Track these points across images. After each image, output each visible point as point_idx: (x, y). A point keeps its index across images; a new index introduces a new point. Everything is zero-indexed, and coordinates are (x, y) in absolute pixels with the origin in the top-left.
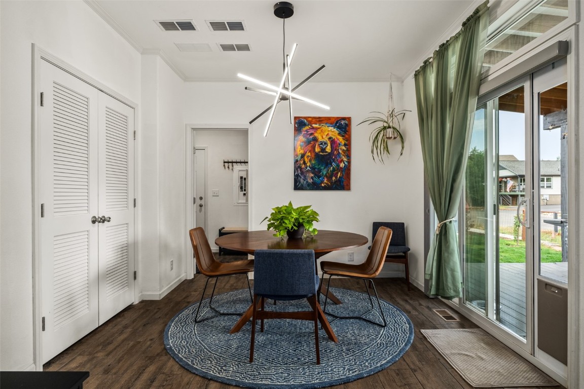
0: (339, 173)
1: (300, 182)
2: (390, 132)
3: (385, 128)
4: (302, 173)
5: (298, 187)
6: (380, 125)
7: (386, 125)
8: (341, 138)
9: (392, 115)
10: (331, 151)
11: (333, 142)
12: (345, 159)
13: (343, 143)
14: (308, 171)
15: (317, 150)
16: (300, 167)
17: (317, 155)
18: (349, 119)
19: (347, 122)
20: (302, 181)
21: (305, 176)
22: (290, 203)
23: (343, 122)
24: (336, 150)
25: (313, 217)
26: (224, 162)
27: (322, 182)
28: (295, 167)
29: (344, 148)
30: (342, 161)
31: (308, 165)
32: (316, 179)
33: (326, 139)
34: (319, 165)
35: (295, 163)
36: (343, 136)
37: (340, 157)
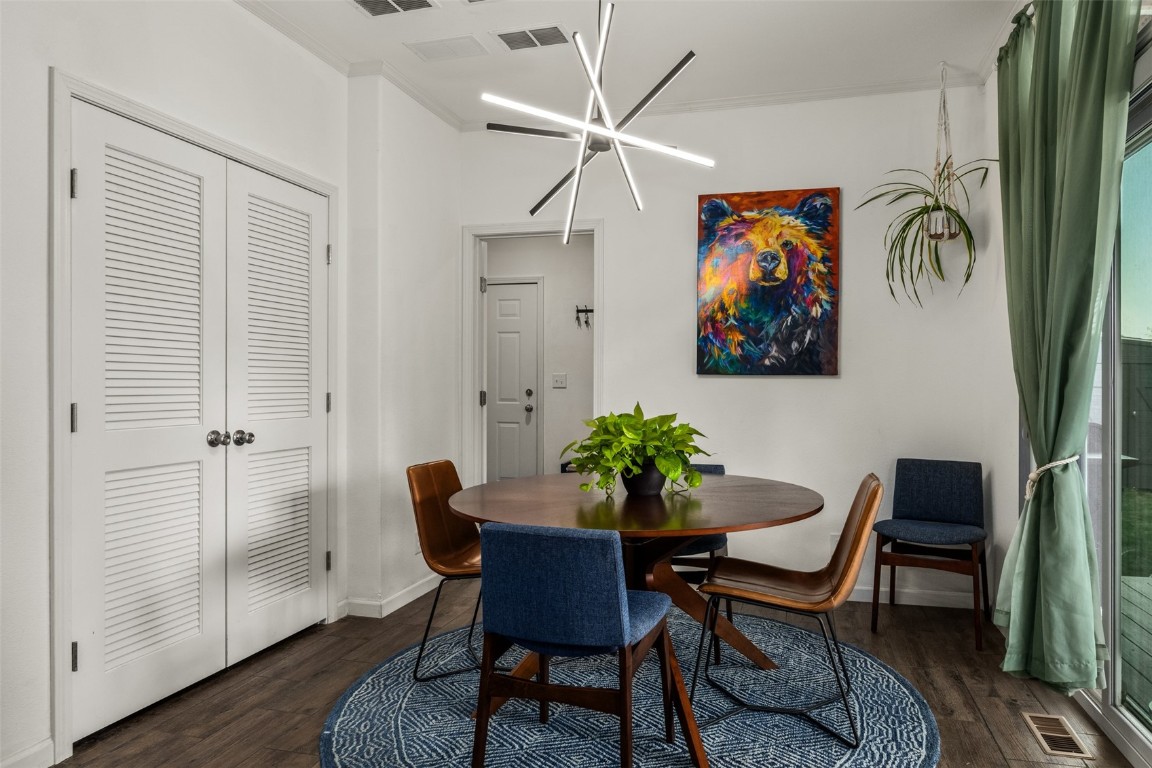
0: (809, 332)
1: (711, 355)
2: (938, 220)
3: (926, 210)
5: (706, 365)
6: (918, 201)
7: (927, 201)
8: (813, 243)
9: (945, 173)
10: (790, 274)
11: (792, 252)
12: (824, 296)
13: (819, 255)
14: (731, 328)
15: (754, 272)
16: (713, 322)
17: (754, 288)
18: (835, 193)
19: (829, 202)
20: (716, 352)
21: (724, 341)
23: (818, 202)
24: (799, 273)
27: (766, 354)
29: (821, 267)
30: (817, 300)
31: (731, 312)
32: (751, 348)
33: (775, 247)
34: (757, 311)
36: (818, 237)
37: (811, 292)
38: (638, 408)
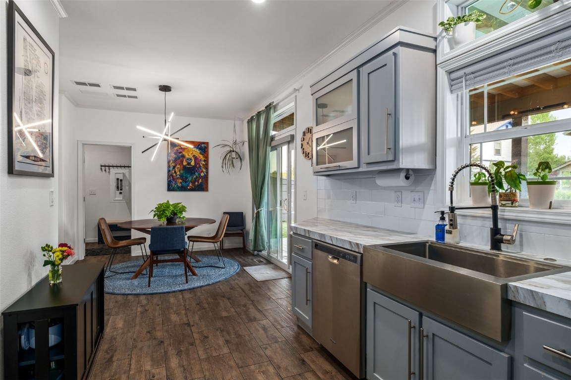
0: (200, 180)
1: (172, 186)
2: (234, 155)
3: (231, 151)
4: (174, 179)
5: (170, 188)
6: (228, 149)
7: (232, 149)
8: (201, 157)
9: (235, 143)
10: (195, 164)
11: (196, 158)
12: (204, 170)
13: (203, 160)
14: (178, 178)
15: (185, 163)
16: (173, 176)
17: (184, 167)
18: (207, 143)
19: (206, 146)
20: (173, 185)
21: (176, 182)
22: (168, 201)
23: (203, 145)
24: (198, 164)
25: (183, 209)
26: (101, 166)
27: (188, 185)
28: (168, 175)
29: (204, 163)
30: (202, 171)
31: (178, 173)
32: (184, 184)
33: (191, 156)
34: (186, 174)
35: (168, 172)
36: (203, 155)
37: (201, 169)
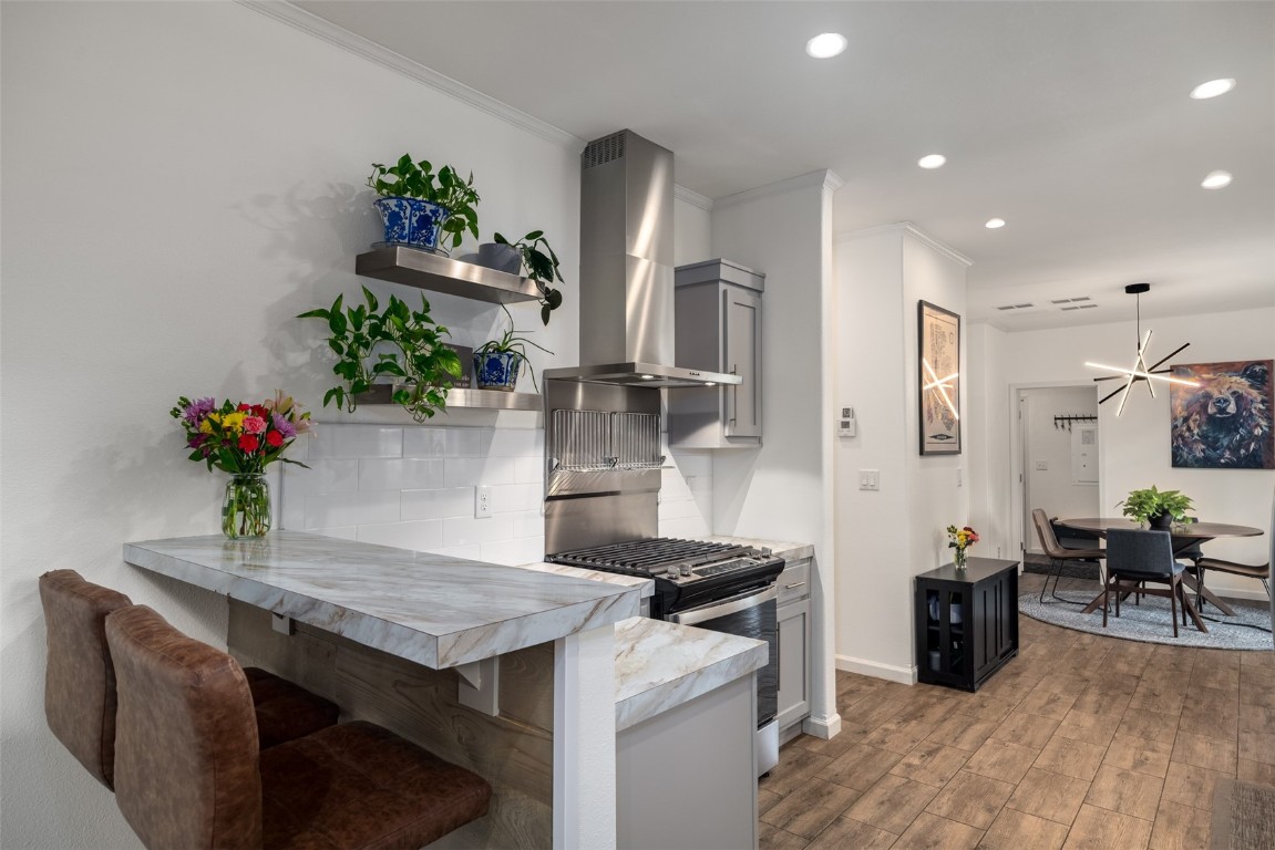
0: (1253, 445)
1: (1182, 456)
4: (1185, 444)
5: (1177, 462)
8: (1254, 393)
10: (1238, 410)
11: (1239, 397)
12: (1264, 423)
13: (1259, 399)
14: (1196, 441)
15: (1211, 410)
16: (1181, 436)
17: (1211, 419)
18: (1270, 363)
19: (1265, 368)
20: (1185, 455)
21: (1191, 449)
23: (1257, 368)
24: (1245, 409)
26: (1056, 418)
27: (1222, 456)
28: (1173, 435)
29: (1261, 406)
30: (1258, 425)
31: (1195, 432)
32: (1210, 453)
33: (1227, 395)
34: (1214, 432)
35: (1173, 430)
36: (1258, 389)
37: (1253, 420)
38: (1154, 487)
